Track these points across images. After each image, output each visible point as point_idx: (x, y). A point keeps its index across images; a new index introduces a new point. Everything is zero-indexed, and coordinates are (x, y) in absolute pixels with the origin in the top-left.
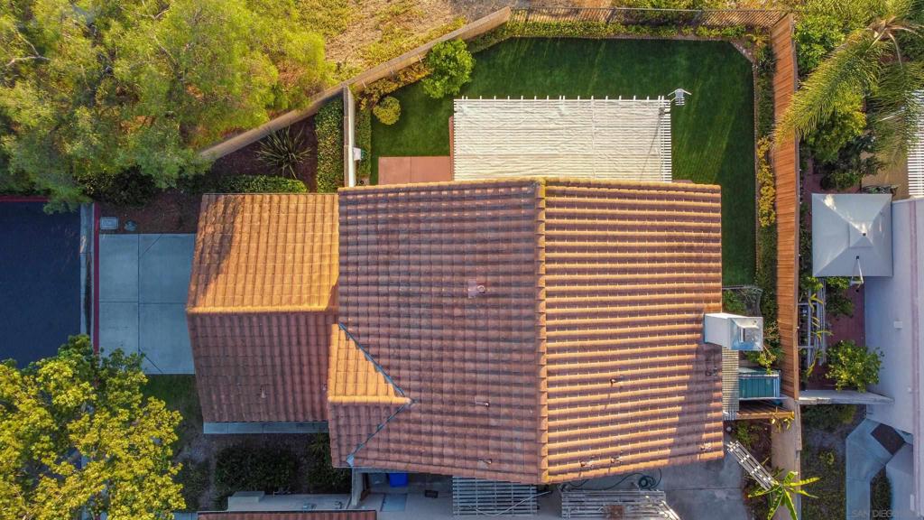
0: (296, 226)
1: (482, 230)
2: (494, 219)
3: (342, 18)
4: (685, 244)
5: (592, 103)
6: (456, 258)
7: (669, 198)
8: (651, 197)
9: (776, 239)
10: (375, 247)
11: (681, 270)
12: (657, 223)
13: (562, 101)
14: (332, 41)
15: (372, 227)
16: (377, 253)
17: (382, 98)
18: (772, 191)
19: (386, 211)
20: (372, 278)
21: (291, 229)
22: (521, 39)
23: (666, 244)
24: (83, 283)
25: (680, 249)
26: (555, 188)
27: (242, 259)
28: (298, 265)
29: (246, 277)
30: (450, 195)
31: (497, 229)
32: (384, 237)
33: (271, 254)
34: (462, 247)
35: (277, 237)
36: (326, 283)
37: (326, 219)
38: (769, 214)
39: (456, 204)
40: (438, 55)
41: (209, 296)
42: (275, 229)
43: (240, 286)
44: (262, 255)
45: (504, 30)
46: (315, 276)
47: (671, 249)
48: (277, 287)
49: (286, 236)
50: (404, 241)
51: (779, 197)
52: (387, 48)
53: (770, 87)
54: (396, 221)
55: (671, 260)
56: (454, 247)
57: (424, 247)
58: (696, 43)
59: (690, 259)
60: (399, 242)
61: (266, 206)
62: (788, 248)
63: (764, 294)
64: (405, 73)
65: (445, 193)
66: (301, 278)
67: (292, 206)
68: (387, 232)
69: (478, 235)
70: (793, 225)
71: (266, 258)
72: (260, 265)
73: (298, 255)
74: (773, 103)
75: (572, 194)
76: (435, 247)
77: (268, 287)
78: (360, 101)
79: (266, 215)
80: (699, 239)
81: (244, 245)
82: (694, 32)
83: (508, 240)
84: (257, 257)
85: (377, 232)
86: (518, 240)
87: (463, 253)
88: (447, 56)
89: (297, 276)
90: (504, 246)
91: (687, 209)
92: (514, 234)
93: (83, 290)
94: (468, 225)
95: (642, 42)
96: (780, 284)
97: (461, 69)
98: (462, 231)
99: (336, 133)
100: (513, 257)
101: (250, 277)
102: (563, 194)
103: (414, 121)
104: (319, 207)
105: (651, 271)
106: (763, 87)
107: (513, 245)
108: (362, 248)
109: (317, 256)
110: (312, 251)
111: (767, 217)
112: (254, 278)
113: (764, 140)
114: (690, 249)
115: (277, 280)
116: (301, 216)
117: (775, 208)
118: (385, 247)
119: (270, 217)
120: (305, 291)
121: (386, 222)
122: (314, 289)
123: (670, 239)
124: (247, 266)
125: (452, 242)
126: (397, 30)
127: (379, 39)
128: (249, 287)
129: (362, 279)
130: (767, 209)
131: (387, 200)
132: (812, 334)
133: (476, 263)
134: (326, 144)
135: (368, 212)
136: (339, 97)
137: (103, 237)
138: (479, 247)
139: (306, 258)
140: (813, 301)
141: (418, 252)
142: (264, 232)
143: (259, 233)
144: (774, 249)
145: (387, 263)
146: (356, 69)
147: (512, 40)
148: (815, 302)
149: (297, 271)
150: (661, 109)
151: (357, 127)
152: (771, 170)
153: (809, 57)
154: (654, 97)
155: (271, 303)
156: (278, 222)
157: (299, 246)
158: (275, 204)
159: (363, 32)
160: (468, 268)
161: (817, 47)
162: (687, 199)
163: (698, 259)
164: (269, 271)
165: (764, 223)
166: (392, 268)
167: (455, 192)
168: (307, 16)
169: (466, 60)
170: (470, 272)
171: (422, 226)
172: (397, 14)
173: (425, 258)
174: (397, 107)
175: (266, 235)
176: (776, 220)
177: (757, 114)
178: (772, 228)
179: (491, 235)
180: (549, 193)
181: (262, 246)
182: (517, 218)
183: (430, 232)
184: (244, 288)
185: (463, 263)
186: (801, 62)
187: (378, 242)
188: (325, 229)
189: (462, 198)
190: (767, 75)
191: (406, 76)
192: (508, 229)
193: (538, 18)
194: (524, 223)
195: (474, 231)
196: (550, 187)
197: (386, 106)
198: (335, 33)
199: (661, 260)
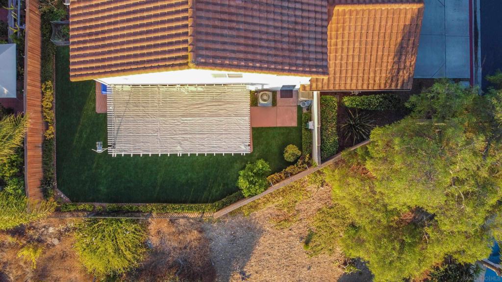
0: (352, 67)
1: (232, 37)
2: (224, 43)
3: (319, 219)
4: (94, 37)
5: (160, 150)
6: (249, 20)
7: (104, 67)
8: (116, 65)
9: (42, 73)
10: (304, 35)
11: (97, 19)
12: (112, 49)
13: (180, 154)
14: (326, 203)
15: (306, 48)
16: (302, 31)
17: (295, 162)
18: (44, 104)
19: (297, 58)
20: (306, 14)
21: (356, 65)
22: (207, 202)
23: (107, 35)
24: (479, 48)
25: (97, 33)
26: (181, 62)
27: (387, 43)
28: (352, 39)
29: (385, 30)
30: (254, 63)
31: (222, 35)
32: (298, 41)
33: (369, 47)
34: (247, 27)
35: (365, 59)
36: (334, 26)
37: (333, 72)
38: (46, 89)
39: (250, 56)
40: (261, 186)
41: (409, 16)
42: (366, 65)
43: (389, 23)
44: (375, 46)
45: (218, 206)
46: (340, 31)
47: (103, 32)
48: (365, 23)
49: (359, 60)
50: (285, 36)
51: (40, 100)
52: (292, 197)
53: (45, 171)
54: (290, 50)
55: (103, 25)
56: (252, 27)
57: (271, 31)
58: (93, 201)
59: (91, 27)
60: (289, 36)
61: (371, 82)
62: (33, 64)
63: (50, 38)
64: (281, 178)
65: (258, 65)
66: (350, 29)
67: (354, 81)
68: (296, 44)
69: (234, 33)
70: (29, 78)
71: (372, 44)
72: (376, 39)
73: (351, 46)
74: (43, 160)
75: (170, 59)
76: (264, 29)
77: (371, 23)
78: (309, 159)
79: (372, 75)
80: (85, 42)
81: (386, 54)
82: (94, 207)
83: (215, 27)
84: (378, 45)
85: (303, 45)
86: (207, 26)
87: (245, 23)
88: (254, 184)
89: (352, 31)
90: (217, 23)
91: (92, 61)
92: (210, 30)
93: (479, 44)
94: (242, 41)
95: (129, 201)
96: (38, 42)
97: (246, 177)
98: (246, 38)
99: (325, 136)
100: (210, 15)
101: (383, 31)
102: (176, 58)
103: (275, 149)
104: (337, 80)
105: (116, 16)
106: (49, 171)
107: (211, 23)
108: (312, 36)
109: (339, 46)
110: (342, 49)
111: (47, 87)
112: (380, 30)
113: (48, 137)
114: (90, 34)
115: (365, 28)
116: (349, 75)
117: (43, 93)
118: (297, 34)
119: (369, 73)
120: (348, 20)
121: (297, 51)
122: (342, 21)
123: (104, 39)
124: (385, 38)
125: (253, 31)
126: (286, 210)
127: (297, 204)
128: (383, 23)
129: (312, 15)
130: (47, 92)
131: (296, 65)
132: (17, 8)
133: (237, 15)
134: (332, 129)
135: (309, 59)
136: (323, 160)
137: (468, 76)
138: (234, 25)
139: (346, 44)
140: (16, 29)
141: (276, 27)
142: (373, 63)
143: (376, 62)
144: (43, 66)
145: (296, 23)
146: (311, 183)
147: (213, 201)
148: (15, 29)
149: (352, 35)
150: (114, 148)
151: (311, 143)
152: (45, 117)
153: (17, 185)
154: (119, 156)
155: (370, 11)
156: (364, 70)
157: (351, 53)
158: (366, 82)
159: (306, 209)
160: (242, 12)
161: (11, 191)
162: (92, 68)
163: (85, 28)
164: (370, 35)
165: (49, 83)
166: (293, 19)
167: (251, 64)
168: (341, 220)
169: (242, 183)
170: (241, 9)
171: (272, 44)
172: (285, 220)
173: (271, 23)
174: (286, 155)
175: (372, 60)
176: (42, 85)
177: (54, 156)
178: (44, 80)
179: (226, 32)
180: (186, 57)
181: (374, 53)
182: (207, 41)
183: (268, 40)
184: (387, 22)
185: (245, 16)
186: (22, 182)
187: (302, 38)
188: (334, 65)
189: (246, 60)
190: (47, 179)
191: (280, 176)
192: (214, 34)
193: (195, 215)
194: (204, 37)
195: (238, 37)
196: (185, 61)
197: (293, 155)
198: (324, 209)
199: (110, 24)
